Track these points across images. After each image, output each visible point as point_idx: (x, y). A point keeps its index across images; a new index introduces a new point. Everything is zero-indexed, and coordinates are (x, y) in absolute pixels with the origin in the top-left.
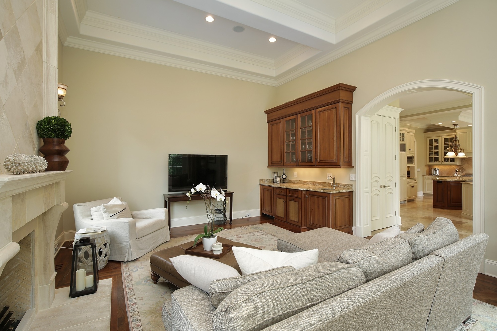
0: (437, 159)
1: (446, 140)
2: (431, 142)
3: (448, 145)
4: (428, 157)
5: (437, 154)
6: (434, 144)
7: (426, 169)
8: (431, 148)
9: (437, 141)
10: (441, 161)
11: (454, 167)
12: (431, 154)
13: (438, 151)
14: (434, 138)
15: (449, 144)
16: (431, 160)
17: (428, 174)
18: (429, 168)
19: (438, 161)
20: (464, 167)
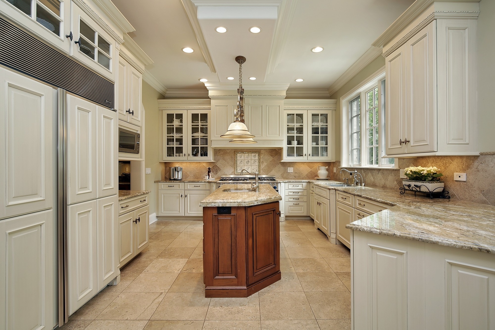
0: (180, 150)
1: (195, 117)
2: (170, 118)
3: (198, 125)
4: (165, 146)
5: (180, 141)
6: (176, 123)
7: (161, 168)
8: (170, 130)
9: (180, 116)
10: (186, 154)
11: (204, 164)
12: (170, 140)
13: (182, 136)
14: (175, 112)
15: (200, 124)
16: (170, 151)
17: (164, 177)
18: (166, 167)
19: (181, 154)
20: (218, 164)
